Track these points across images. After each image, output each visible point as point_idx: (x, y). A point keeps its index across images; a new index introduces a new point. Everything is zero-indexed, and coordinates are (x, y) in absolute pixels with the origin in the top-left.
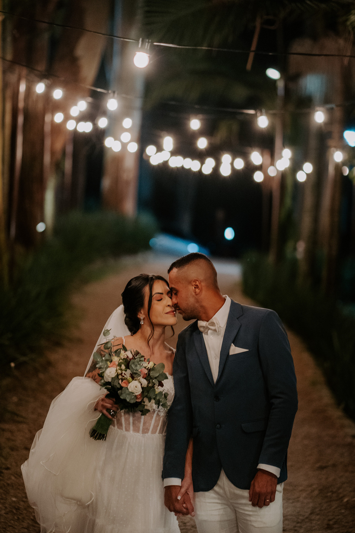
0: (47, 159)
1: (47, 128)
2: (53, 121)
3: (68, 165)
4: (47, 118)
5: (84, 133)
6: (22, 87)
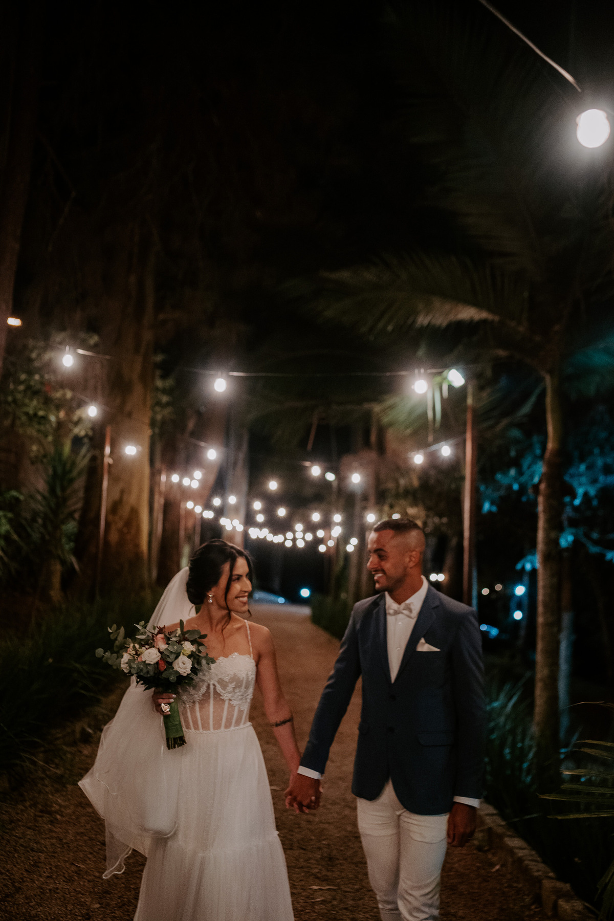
0: (182, 533)
1: (182, 512)
2: (186, 508)
3: (197, 539)
4: (182, 505)
5: (208, 519)
6: (163, 478)
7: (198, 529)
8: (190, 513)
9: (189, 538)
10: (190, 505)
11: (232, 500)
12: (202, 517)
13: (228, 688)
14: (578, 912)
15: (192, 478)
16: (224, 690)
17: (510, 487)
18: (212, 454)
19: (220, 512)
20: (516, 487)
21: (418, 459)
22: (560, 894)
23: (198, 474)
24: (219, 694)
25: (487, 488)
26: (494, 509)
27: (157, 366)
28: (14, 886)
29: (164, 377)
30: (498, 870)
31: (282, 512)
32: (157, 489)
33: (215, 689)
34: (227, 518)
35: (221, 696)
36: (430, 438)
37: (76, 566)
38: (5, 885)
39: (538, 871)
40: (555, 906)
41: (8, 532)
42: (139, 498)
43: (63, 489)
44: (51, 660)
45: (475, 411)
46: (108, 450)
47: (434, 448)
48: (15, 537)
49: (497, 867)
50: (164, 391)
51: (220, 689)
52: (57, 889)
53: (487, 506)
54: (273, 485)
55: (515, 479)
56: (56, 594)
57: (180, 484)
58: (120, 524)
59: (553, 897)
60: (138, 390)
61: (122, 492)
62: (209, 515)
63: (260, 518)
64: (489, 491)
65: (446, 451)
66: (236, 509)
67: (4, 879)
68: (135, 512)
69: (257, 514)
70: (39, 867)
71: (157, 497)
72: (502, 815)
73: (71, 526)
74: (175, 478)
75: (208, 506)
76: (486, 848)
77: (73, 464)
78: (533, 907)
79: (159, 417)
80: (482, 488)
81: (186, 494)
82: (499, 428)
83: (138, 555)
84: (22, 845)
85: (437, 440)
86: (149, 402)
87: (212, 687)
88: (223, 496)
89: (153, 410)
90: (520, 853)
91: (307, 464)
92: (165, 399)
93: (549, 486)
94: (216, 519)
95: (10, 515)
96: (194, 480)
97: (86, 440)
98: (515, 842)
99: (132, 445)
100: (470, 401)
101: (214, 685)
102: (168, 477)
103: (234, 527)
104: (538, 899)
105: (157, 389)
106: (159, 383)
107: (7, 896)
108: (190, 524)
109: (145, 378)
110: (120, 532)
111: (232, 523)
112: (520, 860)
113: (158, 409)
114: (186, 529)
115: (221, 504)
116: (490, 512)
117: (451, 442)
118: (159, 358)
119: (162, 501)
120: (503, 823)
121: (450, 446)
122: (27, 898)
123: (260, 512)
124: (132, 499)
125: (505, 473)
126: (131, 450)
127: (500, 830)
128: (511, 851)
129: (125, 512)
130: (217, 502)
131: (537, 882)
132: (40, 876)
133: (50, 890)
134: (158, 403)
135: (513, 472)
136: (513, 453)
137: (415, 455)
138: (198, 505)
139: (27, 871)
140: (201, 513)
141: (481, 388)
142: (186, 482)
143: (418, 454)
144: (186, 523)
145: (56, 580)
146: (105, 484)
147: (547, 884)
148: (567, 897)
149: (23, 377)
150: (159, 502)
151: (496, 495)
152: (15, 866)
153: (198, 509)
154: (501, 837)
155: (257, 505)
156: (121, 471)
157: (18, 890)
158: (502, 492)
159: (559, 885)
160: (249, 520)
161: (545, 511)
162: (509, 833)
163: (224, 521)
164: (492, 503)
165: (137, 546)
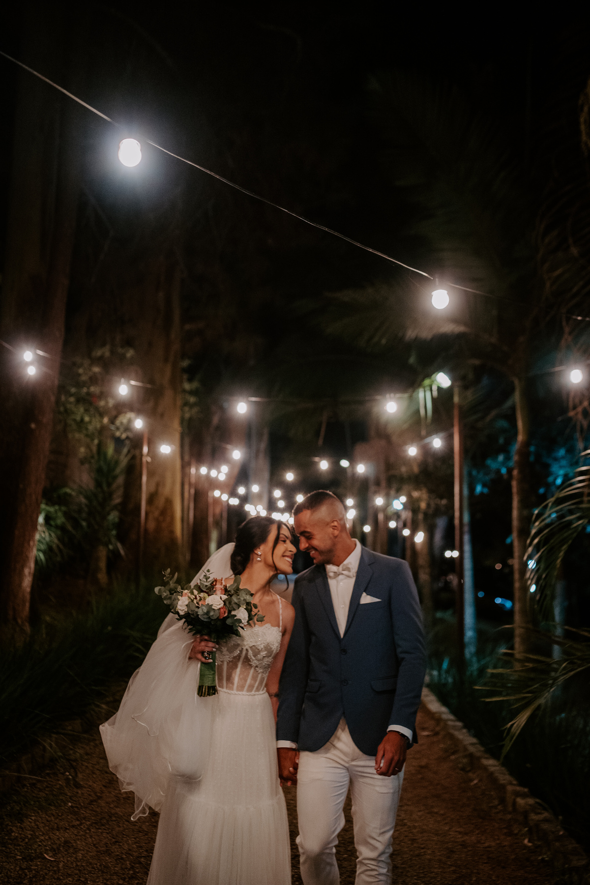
0: (211, 519)
1: (210, 500)
2: (214, 497)
3: (224, 525)
4: (210, 494)
5: (234, 506)
6: (193, 471)
7: (225, 515)
8: (217, 501)
9: (217, 524)
10: (217, 493)
11: (255, 488)
12: (228, 504)
13: (258, 656)
14: (530, 805)
15: (219, 472)
16: (255, 657)
17: (498, 471)
18: (237, 454)
19: (245, 499)
20: (504, 471)
21: (412, 451)
22: (517, 794)
23: (225, 469)
24: (249, 659)
25: (478, 472)
26: (486, 490)
27: (184, 370)
28: (97, 796)
29: (190, 380)
30: (476, 784)
31: (300, 498)
32: (186, 480)
33: (247, 654)
34: (251, 504)
35: (250, 661)
36: (423, 433)
37: (122, 552)
38: (90, 795)
39: (504, 780)
40: (514, 803)
41: (63, 523)
42: (173, 489)
43: (109, 485)
44: (110, 628)
45: (461, 408)
46: (145, 449)
47: (427, 440)
48: (69, 528)
49: (475, 782)
50: (192, 393)
51: (251, 655)
52: (129, 797)
53: (479, 489)
54: (290, 477)
55: (503, 464)
56: (102, 577)
57: (208, 476)
58: (157, 513)
59: (513, 797)
60: (169, 394)
61: (158, 485)
62: (234, 502)
63: (281, 504)
64: (481, 475)
65: (437, 443)
66: (259, 496)
67: (88, 791)
68: (169, 502)
69: (278, 501)
70: (113, 784)
71: (186, 487)
72: (482, 743)
73: (113, 516)
74: (204, 470)
75: (233, 494)
76: (468, 769)
77: (117, 463)
78: (499, 807)
79: (187, 416)
80: (474, 473)
81: (214, 484)
82: (488, 419)
83: (173, 540)
84: (98, 770)
85: (429, 434)
86: (179, 403)
87: (244, 652)
88: (247, 484)
89: (182, 410)
90: (492, 769)
91: (317, 459)
92: (192, 399)
93: (520, 472)
94: (241, 506)
95: (63, 508)
96: (221, 473)
97: (127, 442)
98: (490, 763)
99: (167, 445)
100: (456, 399)
101: (247, 650)
102: (197, 469)
103: (258, 512)
104: (502, 801)
105: (184, 391)
106: (187, 386)
107: (92, 801)
108: (218, 511)
109: (174, 382)
110: (157, 520)
111: (256, 509)
112: (492, 774)
113: (187, 409)
114: (214, 515)
115: (245, 492)
116: (482, 494)
117: (442, 435)
118: (185, 363)
119: (193, 491)
120: (482, 749)
121: (441, 439)
122: (107, 803)
123: (280, 499)
124: (166, 491)
125: (495, 458)
126: (166, 449)
127: (478, 754)
128: (485, 768)
129: (160, 502)
130: (241, 490)
131: (503, 787)
132: (115, 790)
133: (124, 798)
134: (186, 404)
135: (501, 458)
136: (501, 441)
137: (409, 448)
138: (224, 493)
139: (104, 786)
140: (228, 500)
141: (465, 387)
142: (214, 473)
143: (412, 446)
144: (214, 510)
145: (103, 564)
146: (144, 478)
147: (510, 788)
148: (524, 796)
149: (73, 390)
150: (189, 492)
151: (487, 478)
152: (95, 783)
153: (225, 497)
154: (479, 758)
155: (277, 493)
156: (158, 467)
157: (100, 798)
158: (492, 476)
159: (518, 788)
160: (271, 506)
161: (518, 493)
162: (486, 756)
163: (248, 508)
164: (484, 485)
165: (172, 532)
